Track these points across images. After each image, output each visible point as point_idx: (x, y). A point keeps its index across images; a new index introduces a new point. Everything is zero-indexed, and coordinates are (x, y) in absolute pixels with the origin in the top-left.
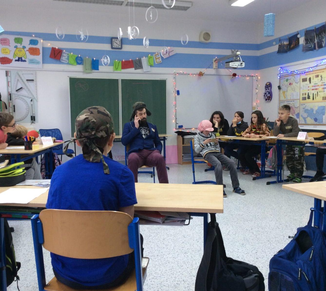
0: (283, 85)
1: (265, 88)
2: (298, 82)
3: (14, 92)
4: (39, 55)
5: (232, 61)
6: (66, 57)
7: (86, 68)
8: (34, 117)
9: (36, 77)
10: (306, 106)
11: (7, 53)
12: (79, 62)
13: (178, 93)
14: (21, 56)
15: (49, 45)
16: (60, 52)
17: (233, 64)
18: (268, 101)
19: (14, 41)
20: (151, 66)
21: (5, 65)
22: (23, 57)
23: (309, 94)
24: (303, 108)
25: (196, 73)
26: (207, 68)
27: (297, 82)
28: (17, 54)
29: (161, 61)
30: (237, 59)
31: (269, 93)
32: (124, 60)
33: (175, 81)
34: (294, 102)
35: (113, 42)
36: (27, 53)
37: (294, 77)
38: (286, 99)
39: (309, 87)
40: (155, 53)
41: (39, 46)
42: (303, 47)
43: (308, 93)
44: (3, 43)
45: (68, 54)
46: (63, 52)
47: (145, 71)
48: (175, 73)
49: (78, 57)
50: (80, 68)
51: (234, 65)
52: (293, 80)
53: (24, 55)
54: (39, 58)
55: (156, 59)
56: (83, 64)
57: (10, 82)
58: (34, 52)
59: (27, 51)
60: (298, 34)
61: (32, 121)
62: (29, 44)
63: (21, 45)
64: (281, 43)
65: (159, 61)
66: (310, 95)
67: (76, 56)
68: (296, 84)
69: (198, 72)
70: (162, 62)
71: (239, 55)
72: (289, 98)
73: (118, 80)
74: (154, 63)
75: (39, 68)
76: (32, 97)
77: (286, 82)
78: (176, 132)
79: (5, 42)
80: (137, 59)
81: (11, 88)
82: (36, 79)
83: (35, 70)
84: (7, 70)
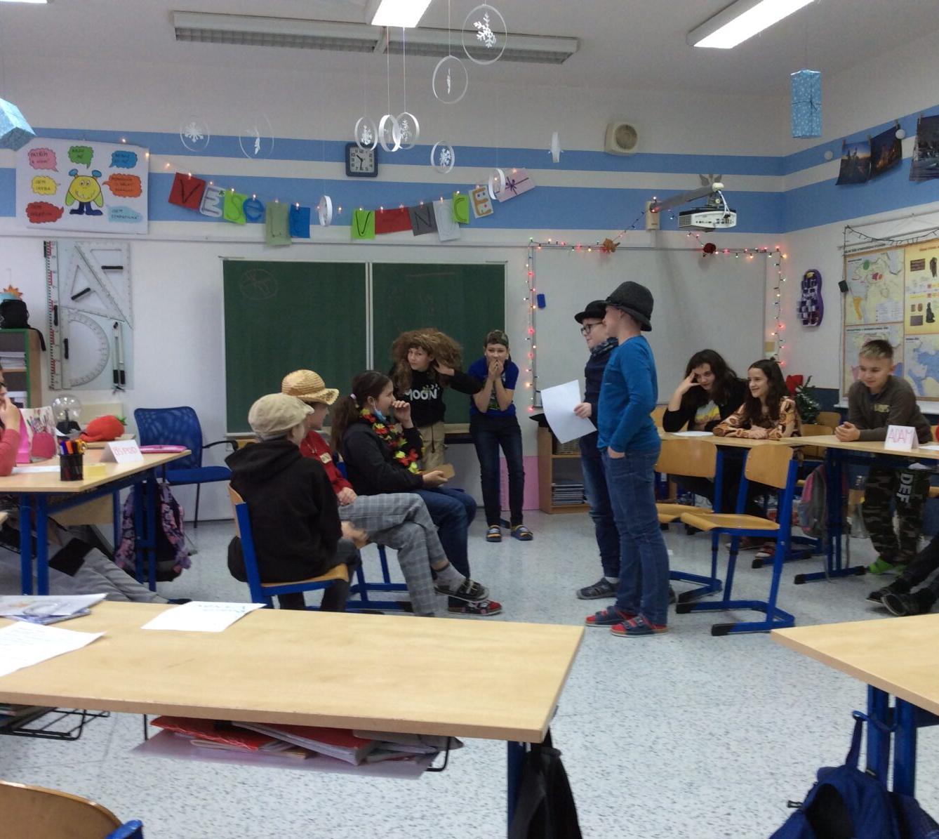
0: (853, 279)
1: (803, 288)
2: (899, 272)
3: (65, 301)
4: (139, 195)
5: (697, 211)
6: (218, 201)
7: (272, 232)
8: (123, 373)
9: (129, 258)
10: (922, 343)
11: (47, 192)
12: (254, 214)
13: (541, 301)
14: (89, 198)
15: (168, 165)
16: (199, 185)
17: (701, 219)
18: (809, 324)
19: (70, 157)
20: (462, 224)
21: (42, 225)
22: (94, 200)
23: (932, 307)
24: (915, 350)
25: (593, 242)
26: (628, 229)
27: (894, 272)
28: (77, 193)
29: (490, 211)
30: (714, 202)
31: (814, 302)
32: (382, 208)
33: (531, 268)
34: (886, 331)
35: (351, 157)
36: (106, 189)
37: (887, 255)
38: (863, 320)
39: (929, 286)
40: (473, 186)
41: (140, 171)
42: (914, 168)
43: (929, 305)
44: (38, 162)
45: (222, 193)
46: (208, 186)
47: (443, 238)
48: (532, 244)
49: (250, 200)
50: (255, 231)
51: (703, 222)
52: (884, 264)
53: (96, 194)
54: (139, 204)
55: (477, 203)
56: (263, 222)
57: (54, 272)
58: (124, 186)
59: (104, 183)
60: (899, 127)
61: (116, 385)
62: (111, 166)
63: (88, 167)
64: (848, 155)
65: (485, 210)
66: (933, 311)
67: (245, 198)
68: (892, 275)
69: (602, 241)
70: (492, 212)
71: (720, 192)
72: (871, 317)
73: (363, 265)
74: (472, 215)
75: (138, 234)
76: (117, 317)
77: (862, 270)
78: (532, 418)
79: (44, 158)
80: (422, 203)
81: (58, 290)
82: (129, 265)
83: (127, 239)
84: (48, 240)
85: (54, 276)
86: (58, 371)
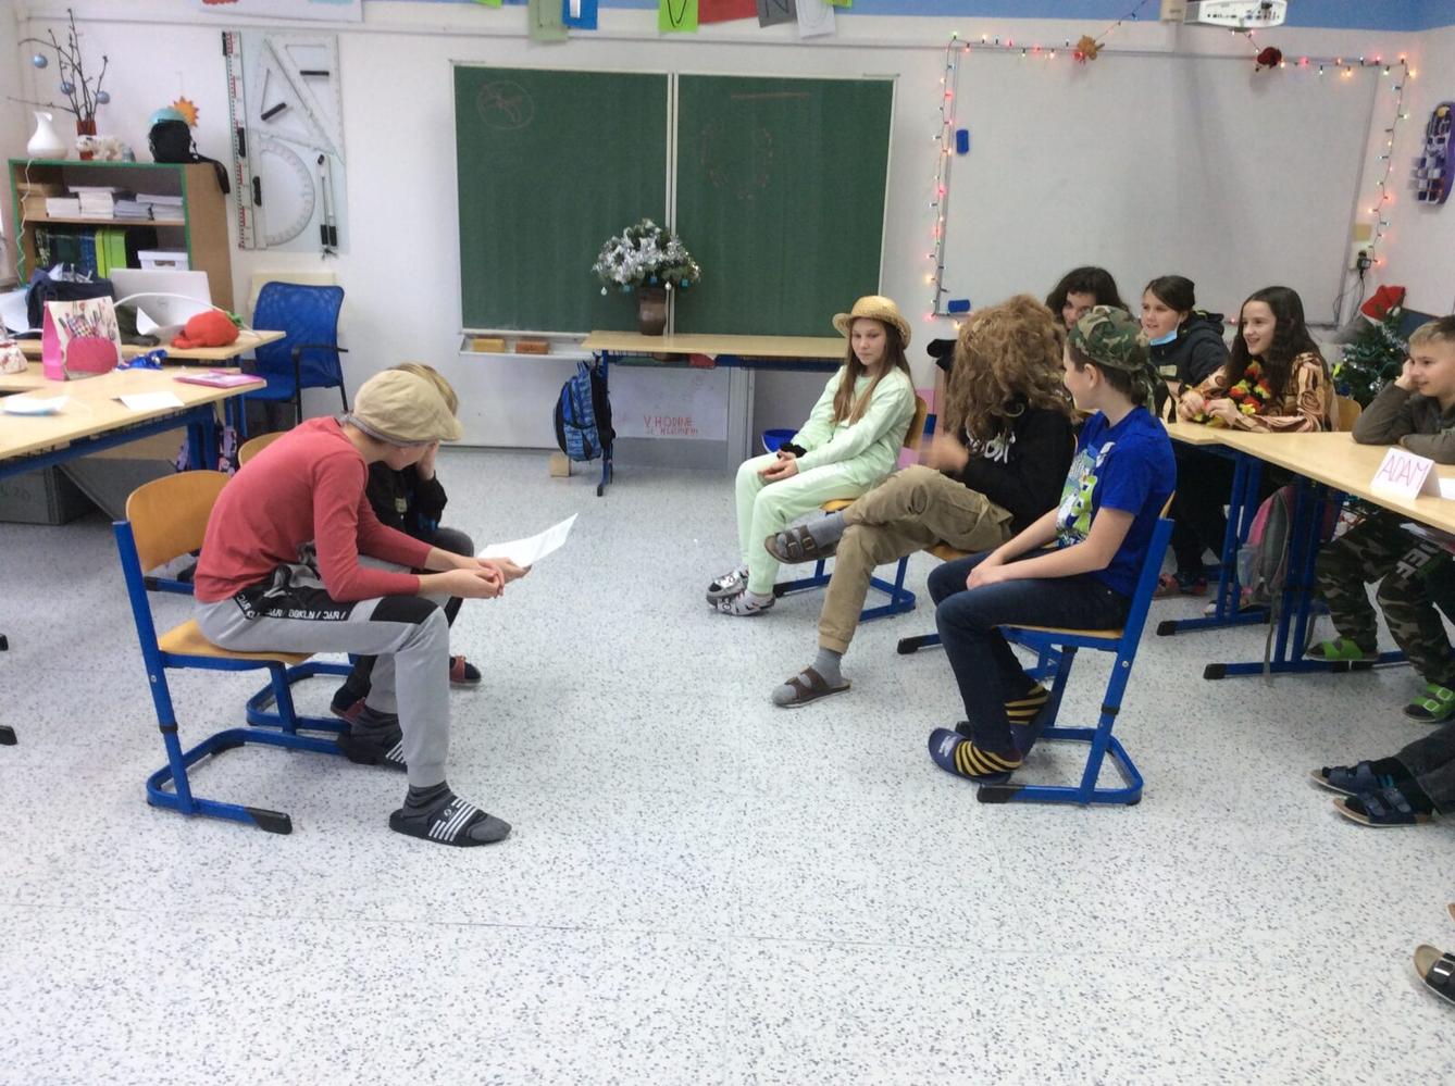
1: (1427, 133)
3: (255, 123)
7: (539, 20)
8: (333, 230)
9: (338, 59)
13: (963, 142)
17: (1218, 10)
18: (1426, 201)
20: (839, 8)
21: (219, 6)
26: (1123, 19)
31: (1440, 162)
33: (950, 85)
47: (805, 31)
48: (955, 44)
50: (514, 17)
51: (1220, 16)
56: (526, 3)
61: (325, 246)
69: (1075, 41)
75: (349, 22)
76: (322, 147)
81: (245, 104)
82: (338, 69)
83: (336, 30)
84: (227, 31)
85: (239, 84)
86: (248, 222)
